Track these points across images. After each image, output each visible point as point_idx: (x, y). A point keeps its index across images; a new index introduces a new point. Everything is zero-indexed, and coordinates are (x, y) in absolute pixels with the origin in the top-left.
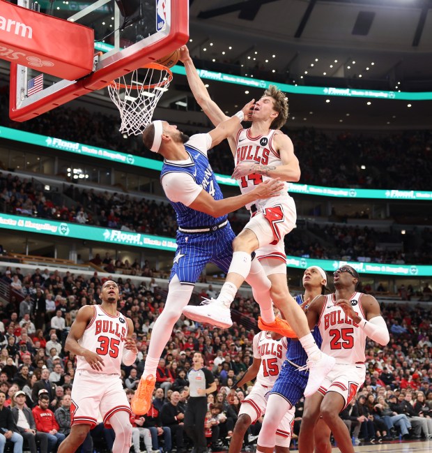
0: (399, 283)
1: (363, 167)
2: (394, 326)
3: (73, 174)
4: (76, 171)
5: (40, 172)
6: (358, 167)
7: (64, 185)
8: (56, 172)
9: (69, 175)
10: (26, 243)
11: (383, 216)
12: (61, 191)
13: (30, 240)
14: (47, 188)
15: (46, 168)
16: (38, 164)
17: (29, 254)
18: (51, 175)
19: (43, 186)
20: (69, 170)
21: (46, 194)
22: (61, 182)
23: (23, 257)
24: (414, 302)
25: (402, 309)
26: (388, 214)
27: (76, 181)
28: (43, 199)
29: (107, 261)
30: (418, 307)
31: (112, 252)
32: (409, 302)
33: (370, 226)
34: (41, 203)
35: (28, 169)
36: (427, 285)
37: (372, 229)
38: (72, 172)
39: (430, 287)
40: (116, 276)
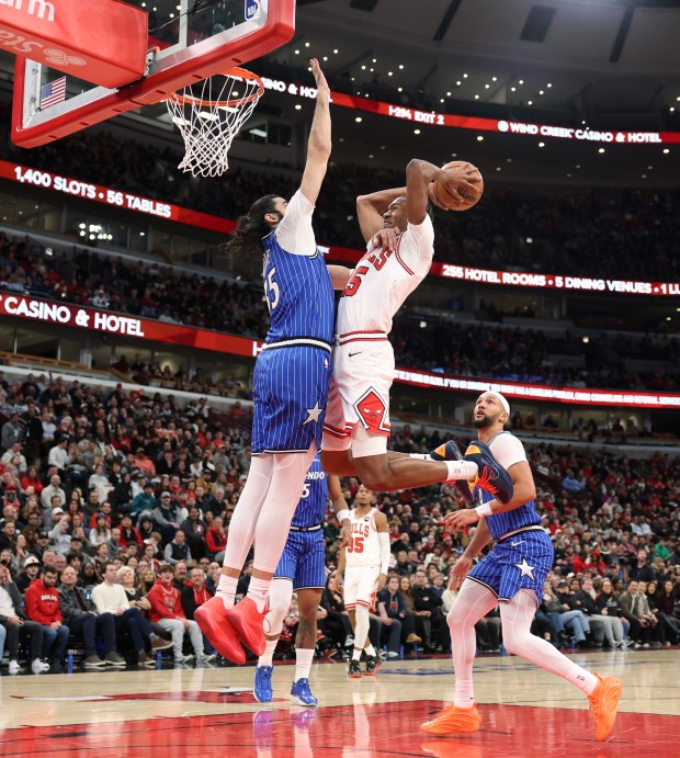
0: (577, 415)
1: (529, 240)
2: (567, 479)
3: (89, 233)
4: (93, 228)
5: (39, 228)
6: (521, 241)
7: (75, 248)
8: (63, 229)
9: (83, 234)
10: (15, 334)
11: (556, 315)
12: (70, 257)
13: (20, 331)
14: (49, 253)
15: (49, 221)
16: (37, 214)
17: (19, 351)
18: (55, 233)
19: (43, 249)
20: (82, 226)
21: (48, 262)
22: (71, 244)
23: (9, 356)
24: (598, 444)
25: (581, 454)
26: (564, 313)
27: (95, 243)
28: (42, 269)
29: (137, 367)
30: (604, 453)
31: (145, 353)
32: (591, 445)
33: (536, 328)
34: (39, 274)
35: (20, 222)
36: (618, 421)
37: (540, 333)
38: (87, 230)
39: (622, 423)
40: (151, 390)
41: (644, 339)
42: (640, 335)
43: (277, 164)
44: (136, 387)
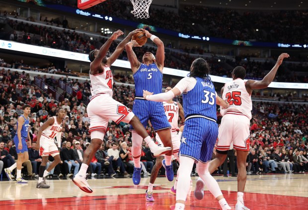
0: (274, 91)
1: (257, 30)
2: (270, 114)
3: (104, 31)
4: (105, 30)
5: (88, 30)
6: (254, 30)
7: (100, 37)
8: (96, 31)
9: (102, 32)
10: (81, 66)
11: (267, 56)
12: (98, 40)
13: (83, 65)
14: (92, 39)
15: (91, 28)
16: (87, 26)
17: (83, 72)
18: (93, 32)
19: (90, 38)
20: (102, 29)
21: (91, 42)
22: (99, 36)
23: (79, 74)
24: (282, 102)
25: (276, 105)
26: (270, 55)
27: (106, 35)
28: (90, 44)
29: (122, 77)
30: (284, 105)
31: (124, 72)
32: (280, 102)
33: (260, 61)
34: (89, 46)
35: (82, 29)
36: (290, 93)
37: (261, 63)
38: (104, 30)
39: (291, 94)
40: (126, 84)
41: (300, 64)
42: (297, 63)
43: (168, 6)
44: (121, 84)
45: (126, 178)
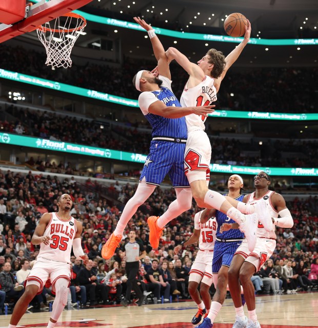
1: (232, 95)
3: (13, 97)
4: (15, 94)
6: (228, 95)
7: (6, 104)
9: (10, 97)
11: (246, 131)
12: (3, 109)
20: (10, 93)
22: (4, 102)
26: (250, 130)
27: (16, 102)
29: (39, 162)
31: (43, 156)
33: (236, 138)
36: (277, 182)
37: (238, 141)
38: (12, 95)
39: (279, 183)
40: (46, 174)
41: (289, 142)
42: (287, 140)
43: (106, 60)
44: (38, 173)
45: (43, 311)
